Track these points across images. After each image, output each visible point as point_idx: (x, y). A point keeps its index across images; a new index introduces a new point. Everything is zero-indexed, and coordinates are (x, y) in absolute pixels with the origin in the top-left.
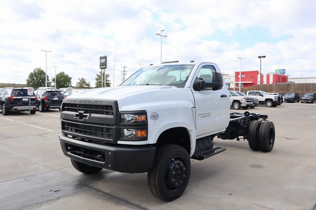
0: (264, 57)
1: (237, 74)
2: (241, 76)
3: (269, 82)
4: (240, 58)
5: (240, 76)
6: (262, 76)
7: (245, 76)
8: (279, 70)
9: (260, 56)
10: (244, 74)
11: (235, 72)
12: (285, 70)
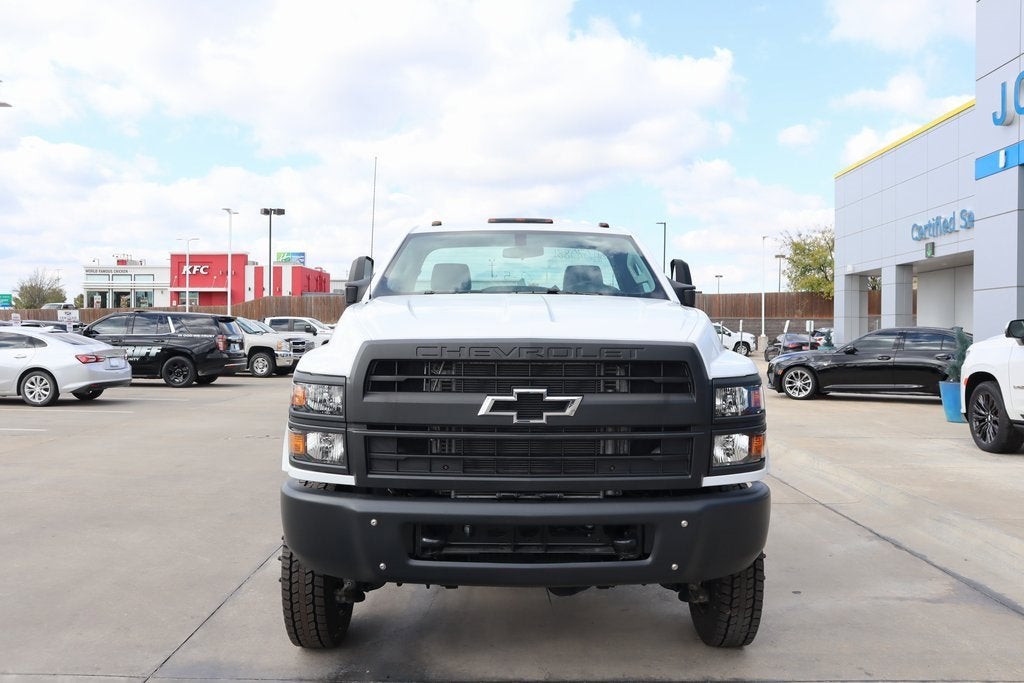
0: (281, 212)
1: (178, 261)
2: (191, 270)
3: (280, 290)
4: (228, 210)
5: (186, 269)
6: (259, 271)
7: (204, 270)
8: (288, 254)
9: (269, 208)
10: (202, 263)
11: (172, 256)
12: (303, 254)
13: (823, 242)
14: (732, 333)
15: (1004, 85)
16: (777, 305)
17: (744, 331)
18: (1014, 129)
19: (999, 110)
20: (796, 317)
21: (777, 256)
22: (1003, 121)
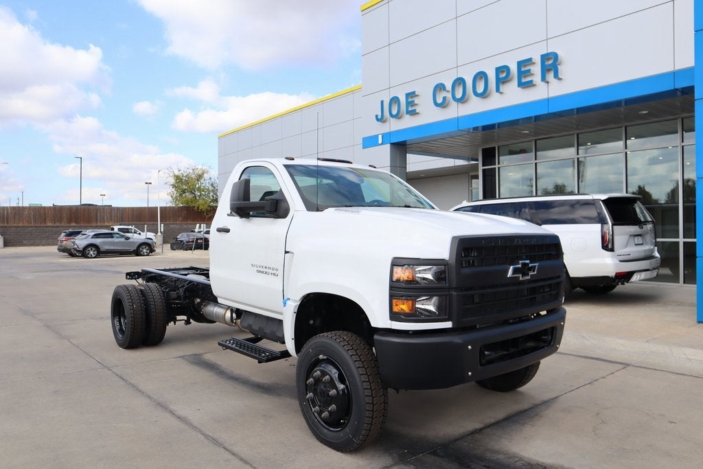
13: (193, 176)
14: (141, 233)
15: (382, 102)
16: (167, 214)
17: (148, 231)
18: (387, 124)
19: (380, 114)
20: (178, 222)
21: (146, 183)
22: (381, 119)
